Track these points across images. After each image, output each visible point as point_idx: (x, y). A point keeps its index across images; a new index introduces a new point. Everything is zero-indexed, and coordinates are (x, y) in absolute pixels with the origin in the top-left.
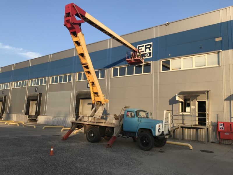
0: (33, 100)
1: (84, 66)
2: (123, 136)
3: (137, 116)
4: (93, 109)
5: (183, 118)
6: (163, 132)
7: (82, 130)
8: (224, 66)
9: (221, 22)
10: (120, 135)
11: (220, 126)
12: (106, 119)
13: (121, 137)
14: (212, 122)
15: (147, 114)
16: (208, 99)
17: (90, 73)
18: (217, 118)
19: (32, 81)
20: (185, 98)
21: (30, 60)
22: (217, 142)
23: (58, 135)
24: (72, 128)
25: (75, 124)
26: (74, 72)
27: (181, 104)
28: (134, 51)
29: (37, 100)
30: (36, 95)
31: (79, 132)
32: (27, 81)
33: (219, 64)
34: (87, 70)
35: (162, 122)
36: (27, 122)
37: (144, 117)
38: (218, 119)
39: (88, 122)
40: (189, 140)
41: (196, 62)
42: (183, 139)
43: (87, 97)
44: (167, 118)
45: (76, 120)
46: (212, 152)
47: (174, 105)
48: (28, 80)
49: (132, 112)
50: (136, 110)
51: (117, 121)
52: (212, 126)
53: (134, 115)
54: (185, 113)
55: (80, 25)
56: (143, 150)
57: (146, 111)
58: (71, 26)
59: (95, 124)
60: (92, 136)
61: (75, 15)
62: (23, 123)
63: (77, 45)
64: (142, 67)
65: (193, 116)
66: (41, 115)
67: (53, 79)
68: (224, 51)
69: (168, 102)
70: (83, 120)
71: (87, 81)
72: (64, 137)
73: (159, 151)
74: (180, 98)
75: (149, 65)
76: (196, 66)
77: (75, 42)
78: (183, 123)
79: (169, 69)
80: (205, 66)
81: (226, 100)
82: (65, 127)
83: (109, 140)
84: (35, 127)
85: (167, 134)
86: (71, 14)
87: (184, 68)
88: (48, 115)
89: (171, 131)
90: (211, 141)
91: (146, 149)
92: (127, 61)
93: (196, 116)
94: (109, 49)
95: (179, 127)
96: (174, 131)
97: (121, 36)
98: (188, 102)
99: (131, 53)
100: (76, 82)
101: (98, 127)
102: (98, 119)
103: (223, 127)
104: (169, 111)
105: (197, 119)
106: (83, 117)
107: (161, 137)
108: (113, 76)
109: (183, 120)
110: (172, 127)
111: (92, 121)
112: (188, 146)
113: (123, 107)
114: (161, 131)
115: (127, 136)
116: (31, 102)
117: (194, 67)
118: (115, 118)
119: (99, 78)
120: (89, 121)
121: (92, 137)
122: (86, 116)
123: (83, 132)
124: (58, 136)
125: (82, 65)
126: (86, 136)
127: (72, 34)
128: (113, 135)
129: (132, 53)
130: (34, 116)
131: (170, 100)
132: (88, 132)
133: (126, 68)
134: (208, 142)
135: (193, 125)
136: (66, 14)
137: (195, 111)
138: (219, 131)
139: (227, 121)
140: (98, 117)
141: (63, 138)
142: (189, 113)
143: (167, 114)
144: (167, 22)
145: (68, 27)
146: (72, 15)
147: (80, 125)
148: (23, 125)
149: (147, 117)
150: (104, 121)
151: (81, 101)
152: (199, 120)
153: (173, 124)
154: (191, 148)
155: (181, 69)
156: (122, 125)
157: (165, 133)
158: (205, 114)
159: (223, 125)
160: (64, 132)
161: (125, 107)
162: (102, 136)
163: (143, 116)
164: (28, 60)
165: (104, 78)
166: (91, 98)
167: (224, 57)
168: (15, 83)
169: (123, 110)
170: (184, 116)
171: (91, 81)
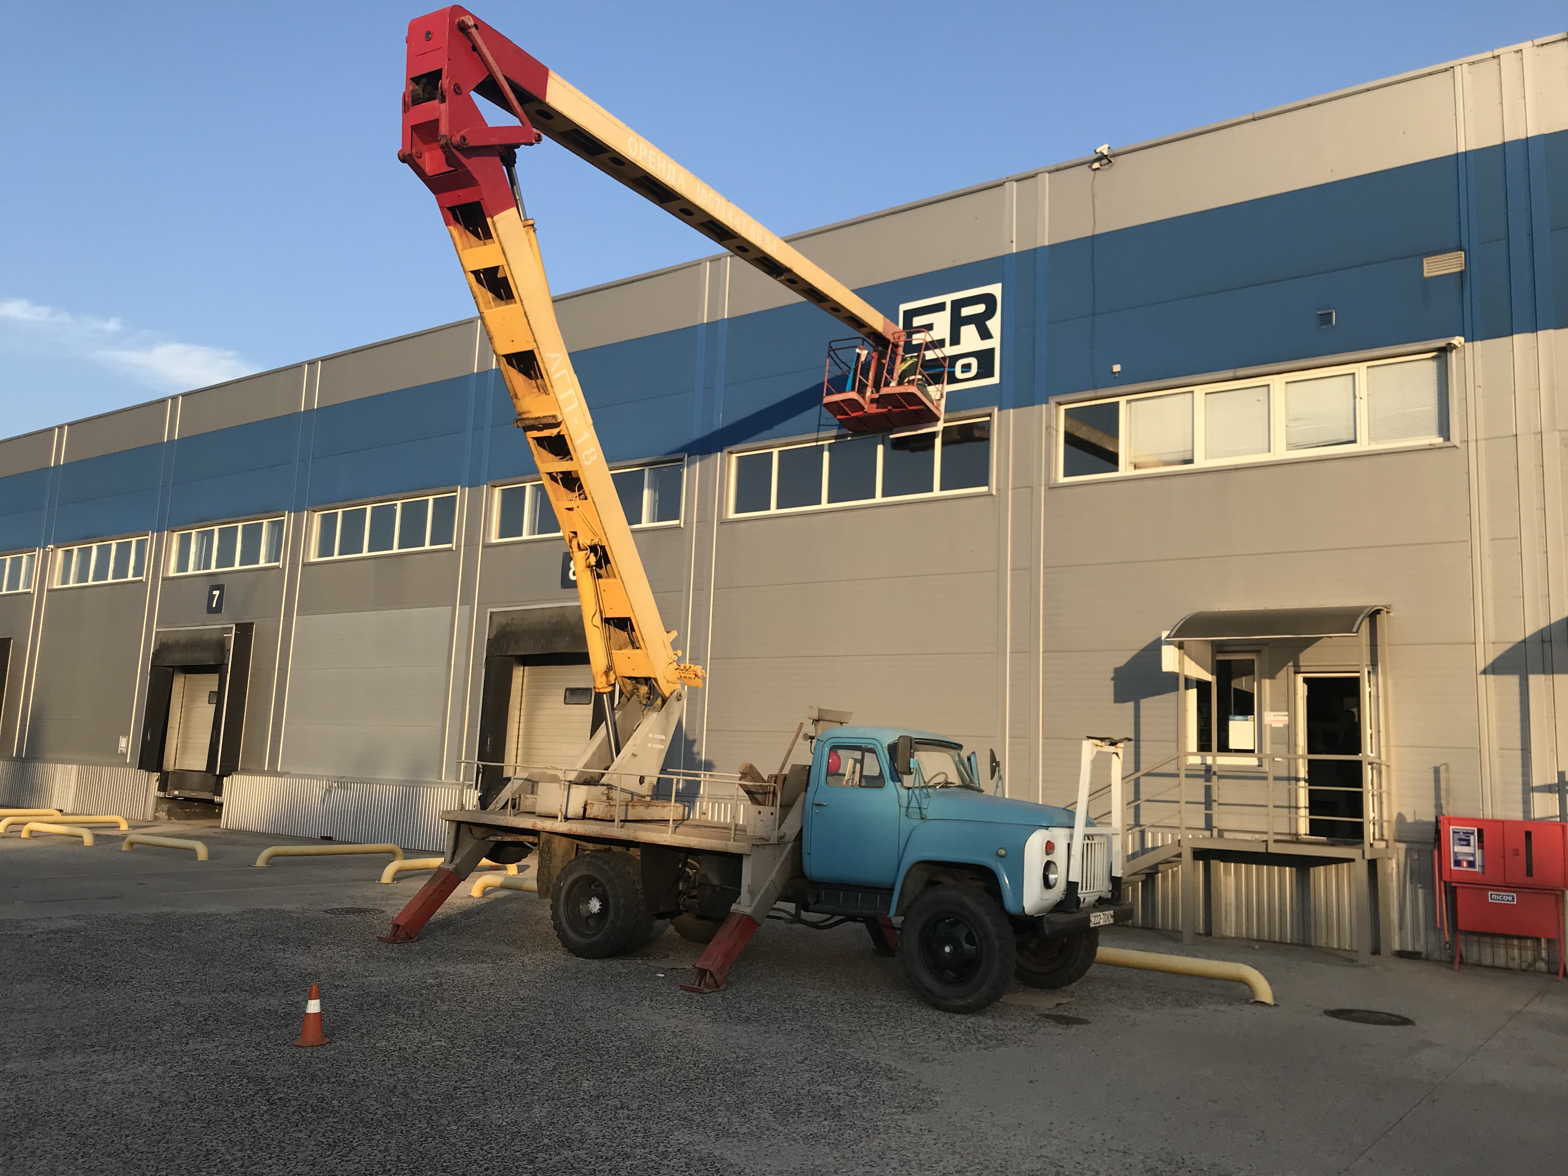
0: (189, 670)
1: (540, 441)
2: (804, 915)
3: (896, 776)
4: (602, 731)
5: (1208, 790)
6: (1072, 887)
7: (526, 874)
8: (1482, 444)
9: (1462, 149)
10: (780, 905)
11: (1458, 849)
12: (689, 795)
13: (792, 922)
14: (1400, 816)
15: (966, 767)
16: (1374, 663)
17: (581, 487)
18: (1437, 789)
19: (185, 542)
20: (1221, 657)
21: (174, 398)
22: (1436, 956)
23: (360, 904)
24: (457, 860)
25: (478, 832)
26: (474, 483)
27: (1192, 694)
28: (878, 340)
29: (217, 668)
30: (214, 636)
31: (503, 887)
32: (151, 538)
33: (1444, 430)
34: (561, 466)
35: (1066, 821)
36: (150, 816)
37: (946, 785)
38: (1443, 802)
39: (566, 819)
40: (1249, 939)
41: (1291, 420)
42: (1208, 932)
43: (562, 646)
44: (1101, 790)
45: (484, 802)
46: (1405, 1021)
47: (1145, 703)
48: (160, 531)
49: (863, 750)
50: (890, 738)
51: (761, 808)
52: (1403, 846)
53: (876, 773)
54: (1224, 760)
55: (509, 160)
56: (936, 1007)
57: (959, 747)
58: (449, 164)
59: (615, 831)
60: (592, 915)
61: (480, 90)
62: (124, 827)
63: (490, 295)
64: (932, 446)
65: (1276, 779)
66: (246, 771)
67: (328, 523)
68: (1478, 344)
69: (1109, 688)
70: (527, 802)
71: (561, 539)
72: (402, 923)
73: (1048, 1016)
74: (1186, 659)
75: (977, 434)
76: (1291, 446)
77: (476, 273)
78: (1209, 826)
79: (1111, 460)
80: (1354, 441)
81: (1495, 668)
82: (410, 853)
83: (708, 942)
84: (202, 852)
85: (1101, 903)
86: (445, 83)
87: (1213, 457)
88: (292, 772)
89: (1125, 877)
90: (1397, 947)
91: (959, 1002)
92: (828, 405)
93: (1297, 779)
94: (712, 326)
95: (1179, 855)
96: (1150, 876)
97: (787, 242)
98: (1241, 683)
99: (859, 355)
100: (486, 546)
101: (635, 852)
102: (634, 799)
103: (1478, 853)
104: (1113, 744)
105: (1303, 799)
106: (532, 785)
107: (1061, 918)
108: (738, 511)
109: (1208, 803)
110: (1134, 856)
111: (590, 813)
112: (1242, 982)
113: (804, 717)
114: (1058, 877)
115: (833, 915)
116: (179, 683)
117: (1280, 453)
118: (748, 792)
119: (645, 523)
120: (575, 809)
121: (592, 923)
122: (554, 779)
123: (533, 885)
124: (360, 911)
125: (527, 429)
126: (549, 913)
127: (456, 219)
128: (734, 907)
129: (864, 353)
130: (197, 779)
131: (1116, 670)
132: (565, 885)
133: (826, 455)
134: (1376, 951)
135: (1276, 841)
136: (416, 80)
137: (1291, 744)
138: (1446, 877)
139: (1501, 815)
140: (633, 784)
141: (397, 927)
142: (1251, 761)
143: (1101, 765)
144: (1104, 149)
145: (429, 170)
146: (457, 90)
147: (509, 839)
148: (123, 838)
149: (968, 786)
150: (672, 810)
151: (520, 676)
152: (1316, 804)
153: (1143, 833)
154: (1264, 991)
155: (1191, 461)
156: (799, 837)
157: (1086, 895)
158: (1359, 763)
159: (1474, 839)
160: (402, 884)
161: (816, 717)
162: (661, 916)
163: (941, 779)
164: (163, 401)
165: (675, 522)
166: (583, 659)
167: (1479, 382)
168: (68, 554)
169: (800, 739)
170: (1215, 778)
171: (585, 540)
